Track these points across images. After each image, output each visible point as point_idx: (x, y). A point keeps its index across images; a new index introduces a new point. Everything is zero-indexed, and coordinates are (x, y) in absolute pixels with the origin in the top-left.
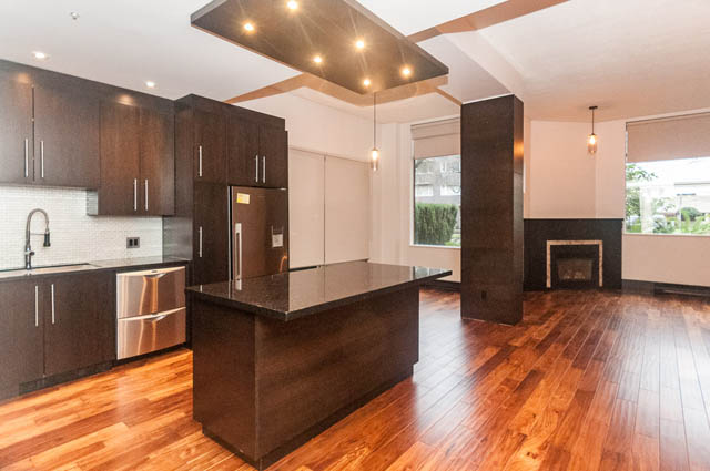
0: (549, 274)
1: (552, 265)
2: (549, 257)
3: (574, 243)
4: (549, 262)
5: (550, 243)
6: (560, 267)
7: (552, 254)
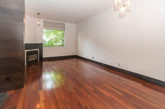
0: (26, 60)
1: (26, 58)
2: (26, 55)
3: (32, 50)
4: (26, 57)
5: (26, 51)
6: (29, 58)
7: (26, 54)
